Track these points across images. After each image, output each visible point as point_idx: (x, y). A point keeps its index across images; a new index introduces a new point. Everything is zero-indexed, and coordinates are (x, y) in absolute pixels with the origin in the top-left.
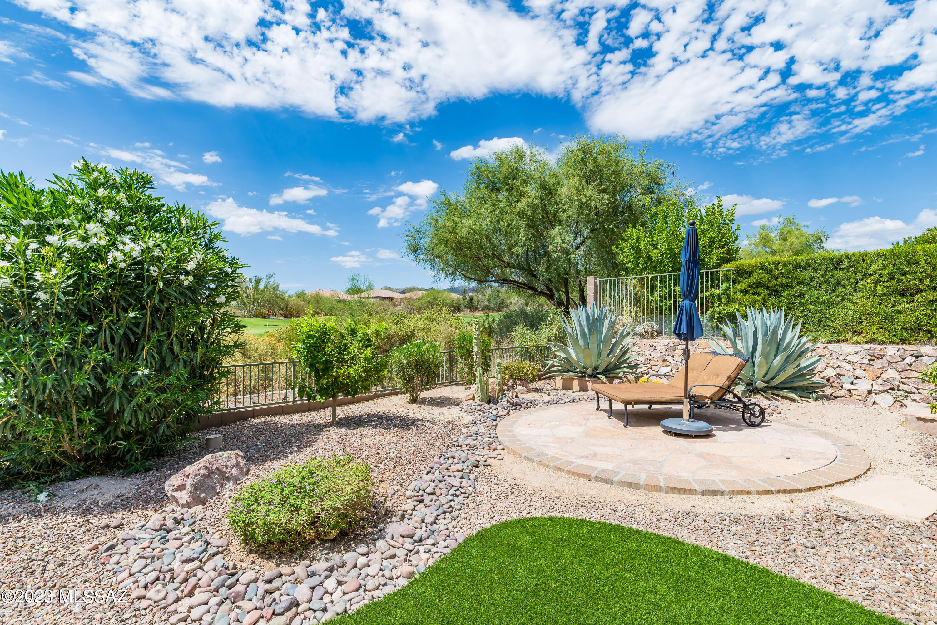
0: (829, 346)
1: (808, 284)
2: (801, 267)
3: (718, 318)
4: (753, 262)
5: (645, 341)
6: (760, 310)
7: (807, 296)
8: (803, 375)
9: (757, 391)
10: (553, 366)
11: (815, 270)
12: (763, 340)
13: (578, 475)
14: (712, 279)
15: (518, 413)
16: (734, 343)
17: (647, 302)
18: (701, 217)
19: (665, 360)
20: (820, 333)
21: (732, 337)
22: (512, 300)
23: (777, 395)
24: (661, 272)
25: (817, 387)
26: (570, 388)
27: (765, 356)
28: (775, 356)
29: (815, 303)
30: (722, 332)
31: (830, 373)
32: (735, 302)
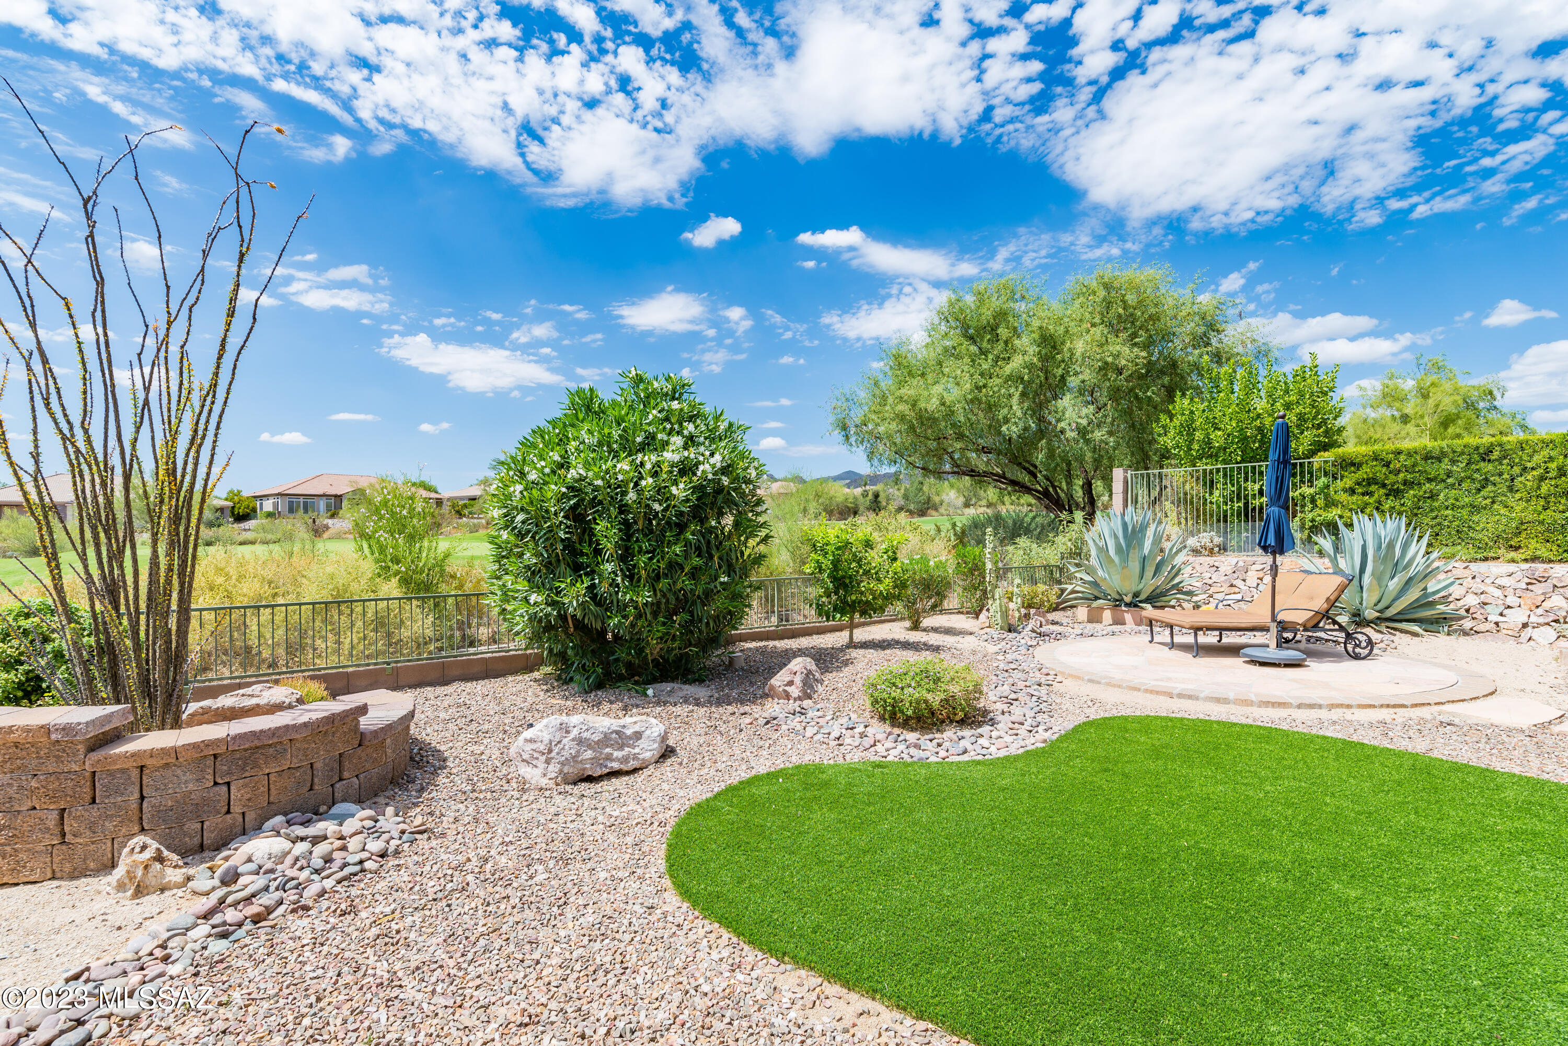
0: (1472, 565)
1: (1443, 481)
2: (1432, 458)
3: (1310, 528)
4: (1363, 449)
5: (1201, 559)
6: (1371, 516)
7: (1441, 497)
8: (1431, 604)
9: (1368, 623)
10: (1073, 592)
11: (1453, 462)
12: (1374, 557)
13: (1157, 693)
14: (1302, 473)
15: (1048, 644)
16: (1334, 561)
17: (1205, 504)
18: (1286, 383)
19: (1232, 586)
20: (1459, 547)
21: (1332, 554)
22: (944, 497)
23: (1395, 629)
24: (1225, 462)
25: (1452, 619)
26: (1099, 621)
27: (1378, 577)
28: (1392, 578)
29: (1453, 507)
30: (1316, 547)
31: (1472, 601)
32: (1337, 506)
